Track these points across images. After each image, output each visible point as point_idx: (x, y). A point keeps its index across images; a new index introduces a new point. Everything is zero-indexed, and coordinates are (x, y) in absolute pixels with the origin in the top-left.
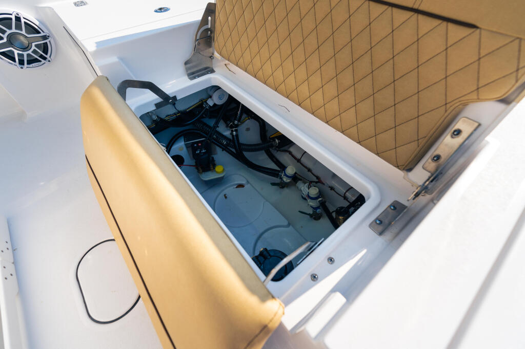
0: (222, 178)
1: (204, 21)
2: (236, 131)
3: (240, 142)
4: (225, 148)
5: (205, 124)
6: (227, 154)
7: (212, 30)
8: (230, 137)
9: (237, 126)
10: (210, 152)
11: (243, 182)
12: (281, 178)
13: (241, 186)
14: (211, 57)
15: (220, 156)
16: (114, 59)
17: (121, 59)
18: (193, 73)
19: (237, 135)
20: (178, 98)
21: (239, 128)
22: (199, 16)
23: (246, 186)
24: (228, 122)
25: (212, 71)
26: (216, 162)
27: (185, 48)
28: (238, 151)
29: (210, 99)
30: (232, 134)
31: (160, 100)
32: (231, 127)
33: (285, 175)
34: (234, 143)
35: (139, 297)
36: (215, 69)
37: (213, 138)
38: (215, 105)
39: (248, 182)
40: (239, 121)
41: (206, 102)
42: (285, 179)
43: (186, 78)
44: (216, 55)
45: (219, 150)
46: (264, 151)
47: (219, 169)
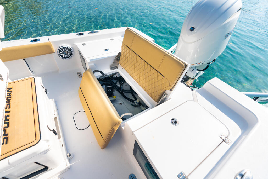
0: (115, 100)
1: (118, 56)
2: (122, 85)
3: (123, 89)
4: (117, 90)
5: (113, 82)
6: (118, 92)
7: (119, 58)
8: (120, 87)
9: (123, 84)
10: (112, 91)
11: (122, 103)
12: (135, 103)
13: (121, 104)
14: (118, 64)
15: (116, 93)
16: (93, 64)
17: (94, 64)
18: (112, 68)
19: (122, 87)
20: (107, 75)
21: (123, 85)
22: (117, 54)
23: (123, 104)
24: (120, 82)
25: (118, 68)
26: (114, 95)
27: (111, 62)
28: (122, 92)
29: (115, 75)
30: (120, 86)
31: (102, 75)
32: (121, 84)
33: (136, 102)
34: (121, 89)
35: (90, 125)
36: (118, 67)
37: (114, 87)
38: (117, 76)
39: (124, 103)
40: (123, 82)
41: (114, 75)
42: (136, 104)
43: (110, 69)
44: (119, 64)
45: (115, 91)
46: (131, 93)
47: (114, 97)
